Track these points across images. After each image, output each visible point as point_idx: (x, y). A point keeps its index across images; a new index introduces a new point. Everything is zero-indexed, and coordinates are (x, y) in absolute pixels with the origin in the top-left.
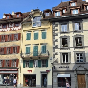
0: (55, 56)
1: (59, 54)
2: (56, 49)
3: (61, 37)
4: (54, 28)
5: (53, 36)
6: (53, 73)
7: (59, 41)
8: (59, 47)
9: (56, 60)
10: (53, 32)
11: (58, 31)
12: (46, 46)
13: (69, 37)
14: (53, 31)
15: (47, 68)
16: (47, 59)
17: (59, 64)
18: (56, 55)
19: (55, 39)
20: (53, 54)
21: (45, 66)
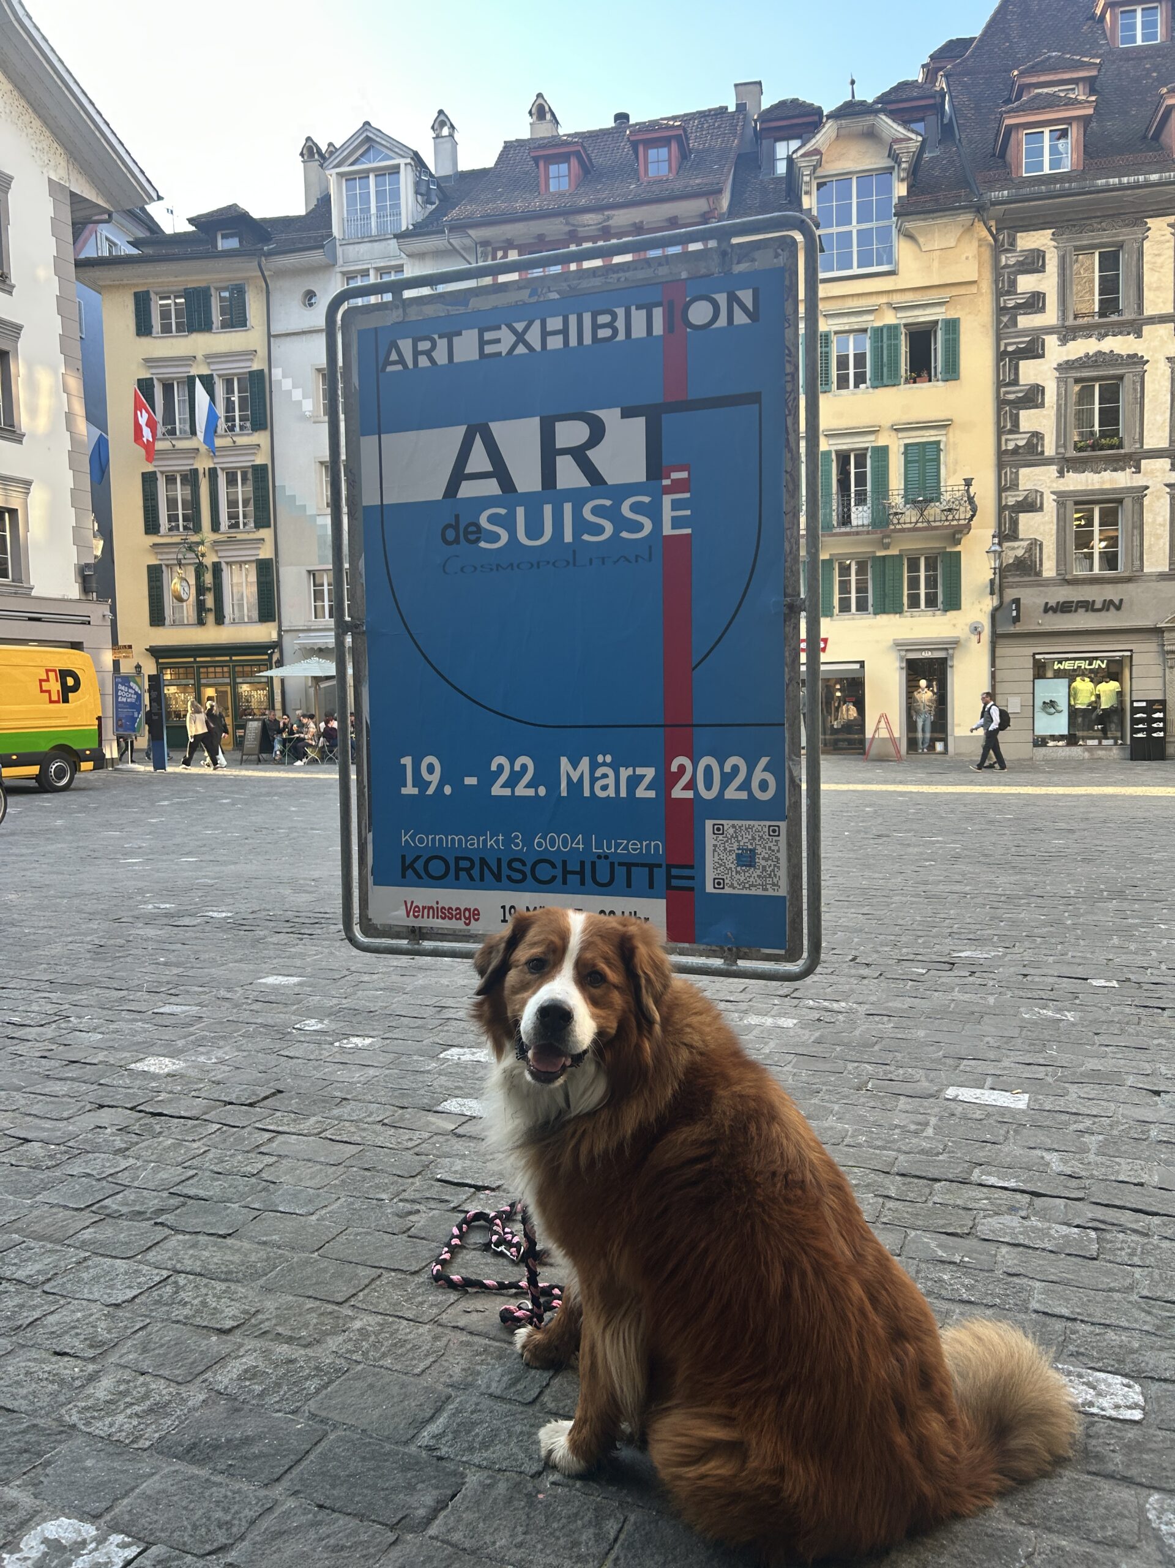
0: (1015, 523)
1: (1050, 504)
2: (1024, 472)
3: (1065, 367)
4: (1013, 283)
5: (1001, 355)
6: (999, 652)
7: (1051, 397)
8: (1050, 449)
9: (1020, 553)
10: (999, 322)
11: (1042, 310)
12: (938, 443)
13: (1136, 361)
14: (1001, 310)
15: (952, 614)
16: (950, 549)
17: (1048, 583)
18: (1023, 518)
19: (1015, 382)
20: (1001, 508)
21: (931, 602)
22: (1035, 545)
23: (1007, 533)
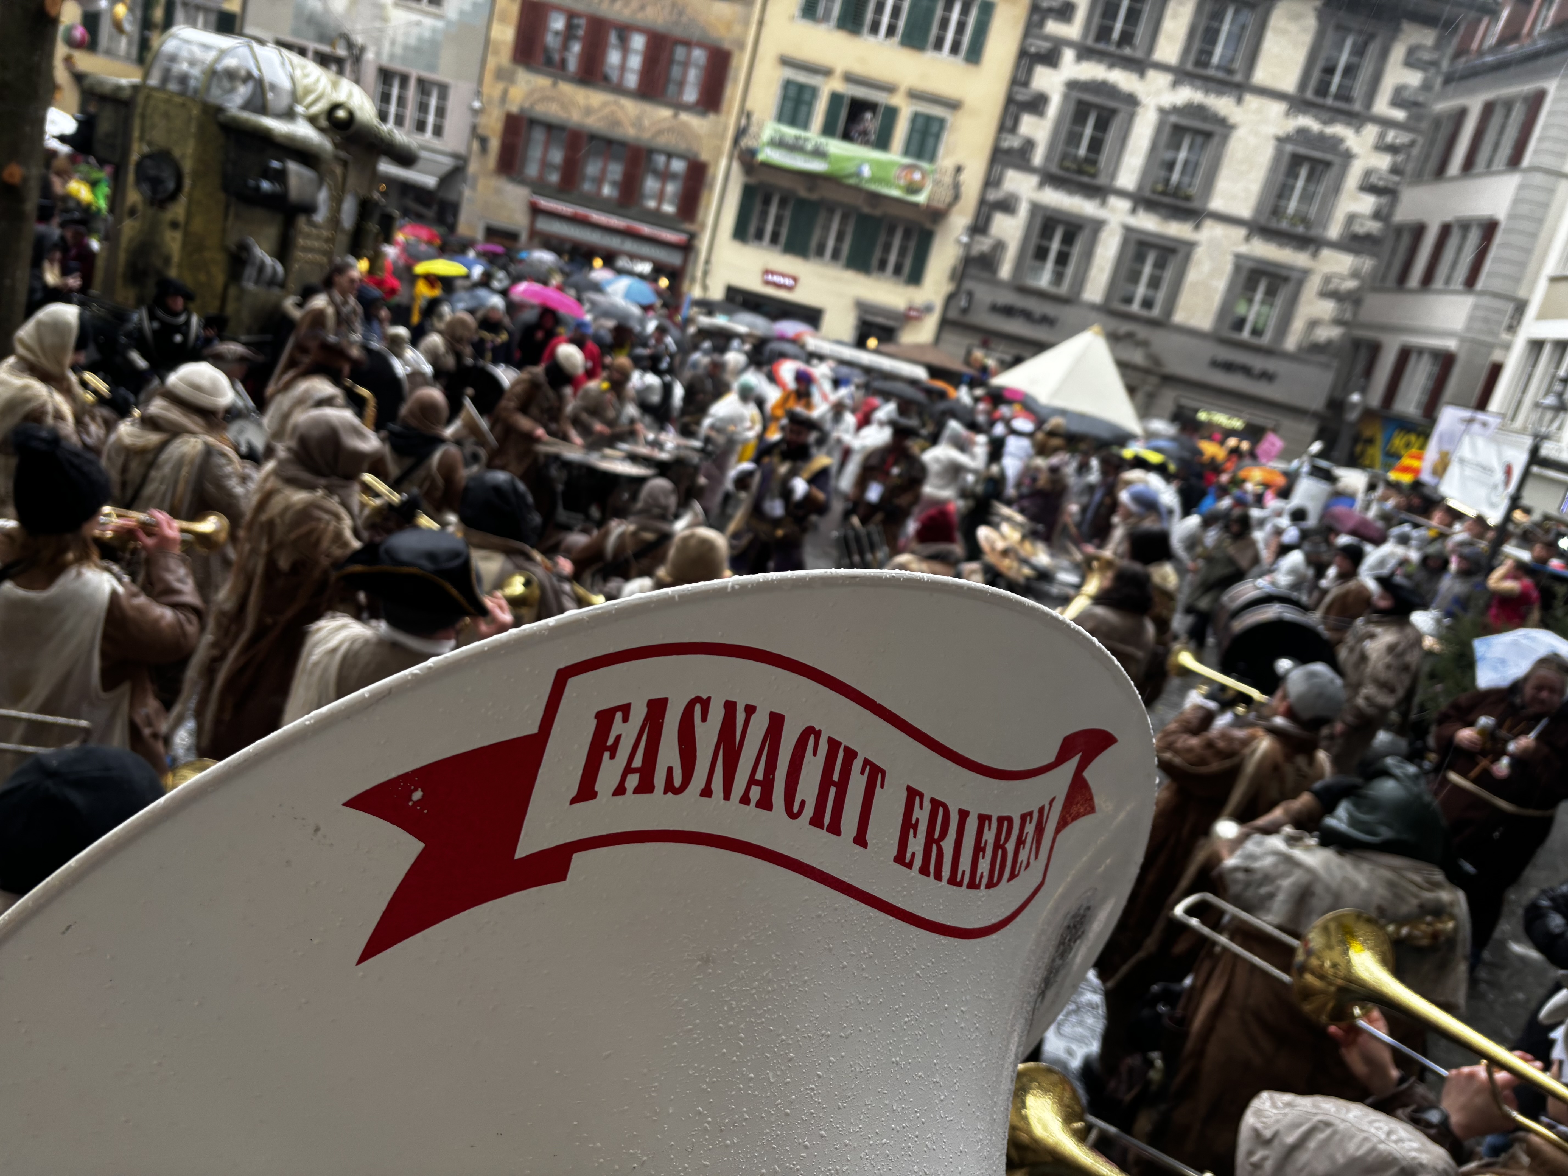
0: (990, 219)
1: (1023, 211)
2: (1010, 172)
3: (1073, 85)
5: (1022, 53)
7: (1053, 109)
8: (1038, 158)
9: (986, 248)
10: (1030, 19)
11: (1070, 21)
12: (943, 120)
13: (1132, 101)
14: (1034, 9)
15: (912, 288)
16: (928, 225)
17: (1001, 284)
18: (998, 216)
19: (1027, 84)
20: (982, 202)
21: (898, 270)
22: (1000, 246)
23: (979, 227)
